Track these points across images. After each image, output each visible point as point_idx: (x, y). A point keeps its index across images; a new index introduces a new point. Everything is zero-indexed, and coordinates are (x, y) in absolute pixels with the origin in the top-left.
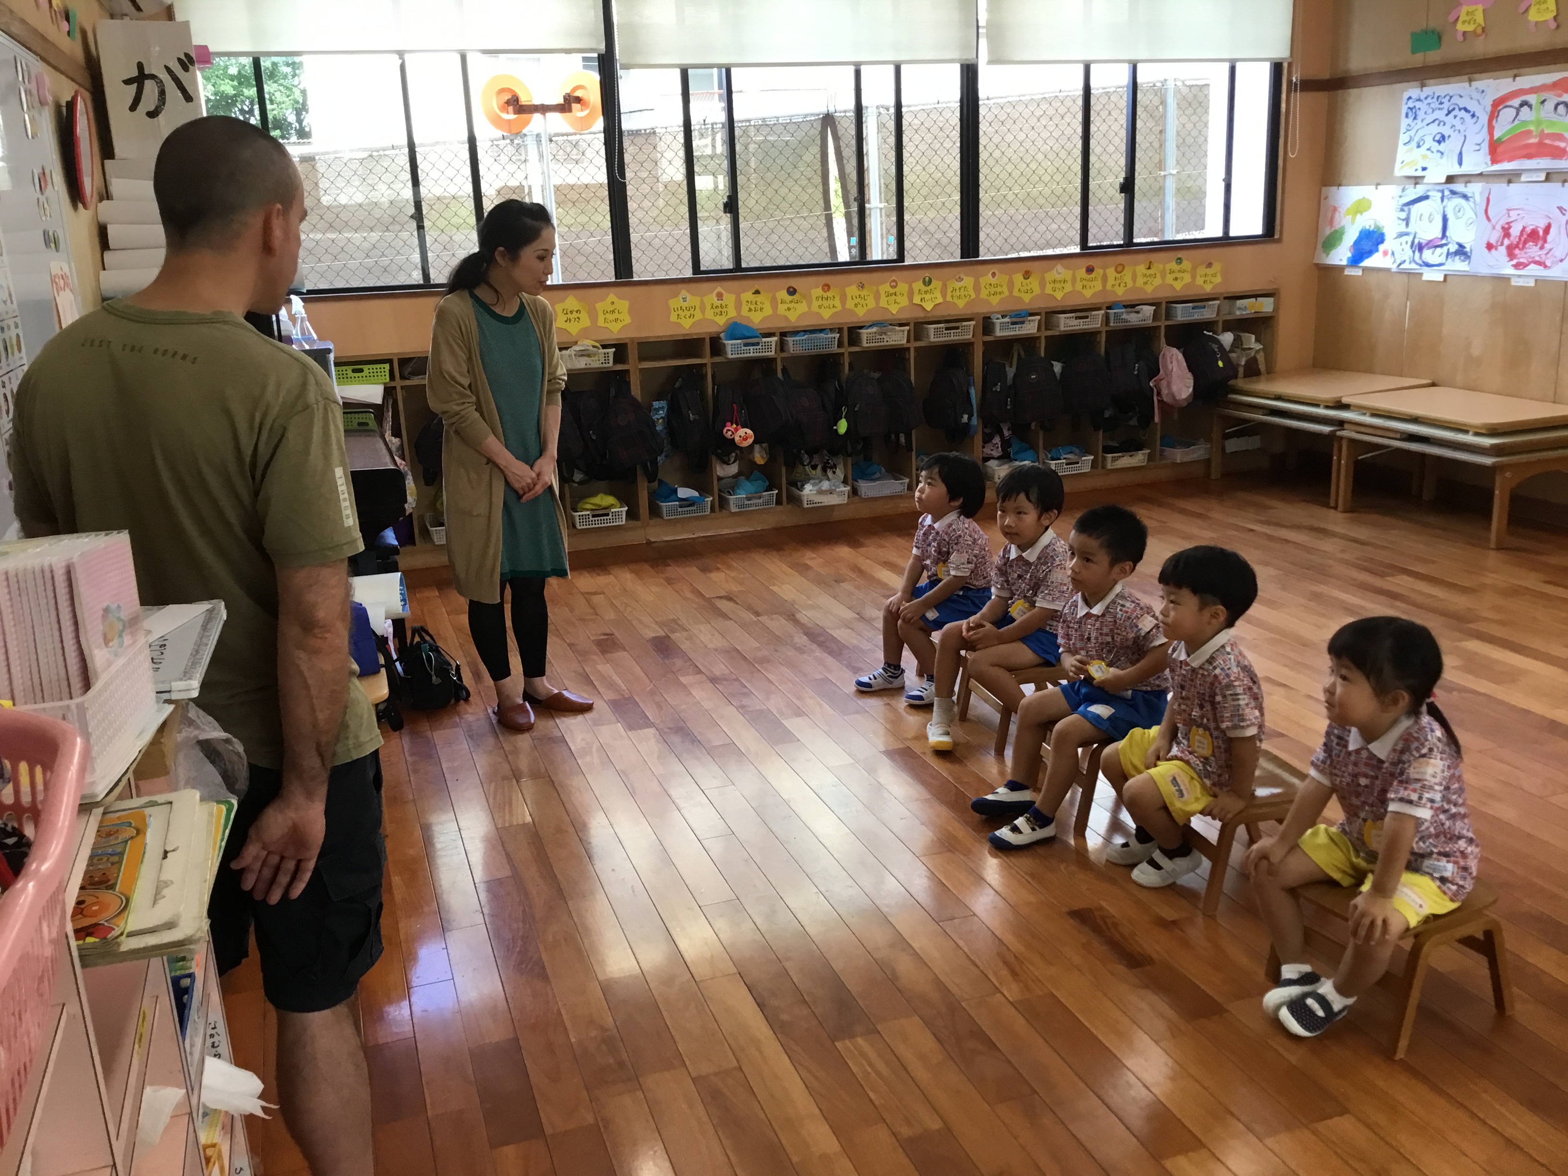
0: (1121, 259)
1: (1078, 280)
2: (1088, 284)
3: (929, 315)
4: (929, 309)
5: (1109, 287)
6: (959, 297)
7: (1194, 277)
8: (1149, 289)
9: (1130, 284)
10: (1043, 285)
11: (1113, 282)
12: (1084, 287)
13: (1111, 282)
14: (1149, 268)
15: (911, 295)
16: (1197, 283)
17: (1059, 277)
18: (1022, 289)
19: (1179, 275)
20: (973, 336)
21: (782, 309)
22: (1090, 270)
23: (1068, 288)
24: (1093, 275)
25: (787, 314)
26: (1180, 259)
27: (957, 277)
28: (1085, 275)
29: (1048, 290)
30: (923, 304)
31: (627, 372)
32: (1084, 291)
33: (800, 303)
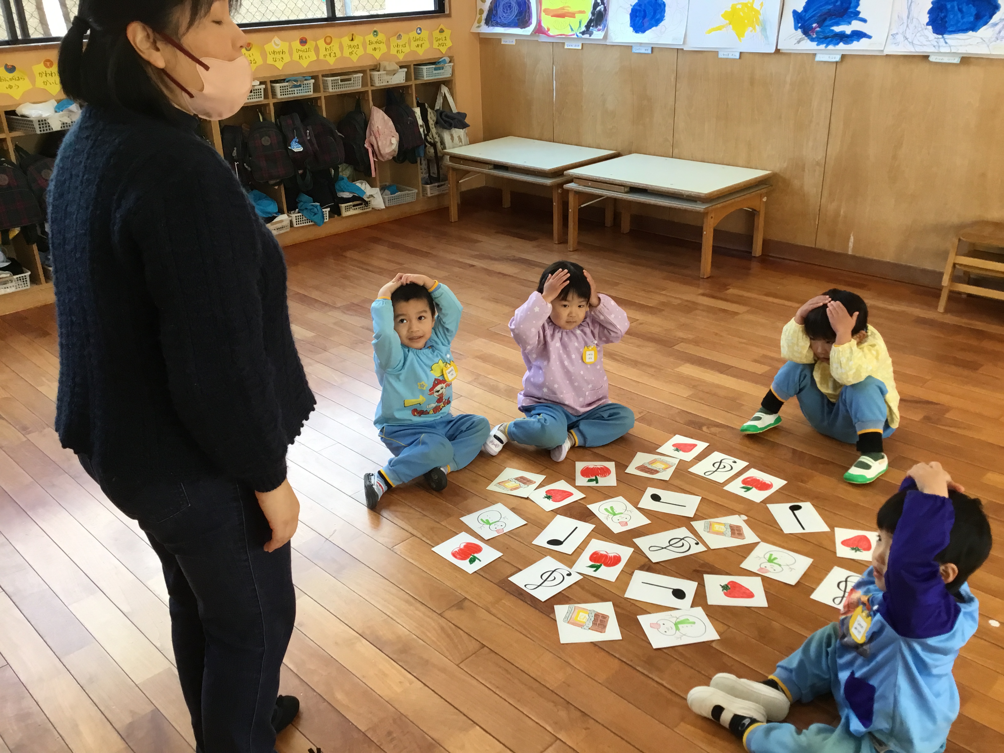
0: (329, 31)
1: (295, 51)
2: (304, 55)
5: (321, 57)
7: (388, 47)
8: (354, 58)
9: (339, 55)
10: (264, 55)
11: (325, 53)
12: (300, 57)
13: (322, 52)
14: (352, 40)
16: (392, 52)
17: (277, 49)
19: (377, 46)
22: (303, 42)
23: (287, 59)
24: (307, 46)
26: (375, 31)
28: (299, 46)
29: (270, 61)
32: (301, 61)
33: (21, 80)
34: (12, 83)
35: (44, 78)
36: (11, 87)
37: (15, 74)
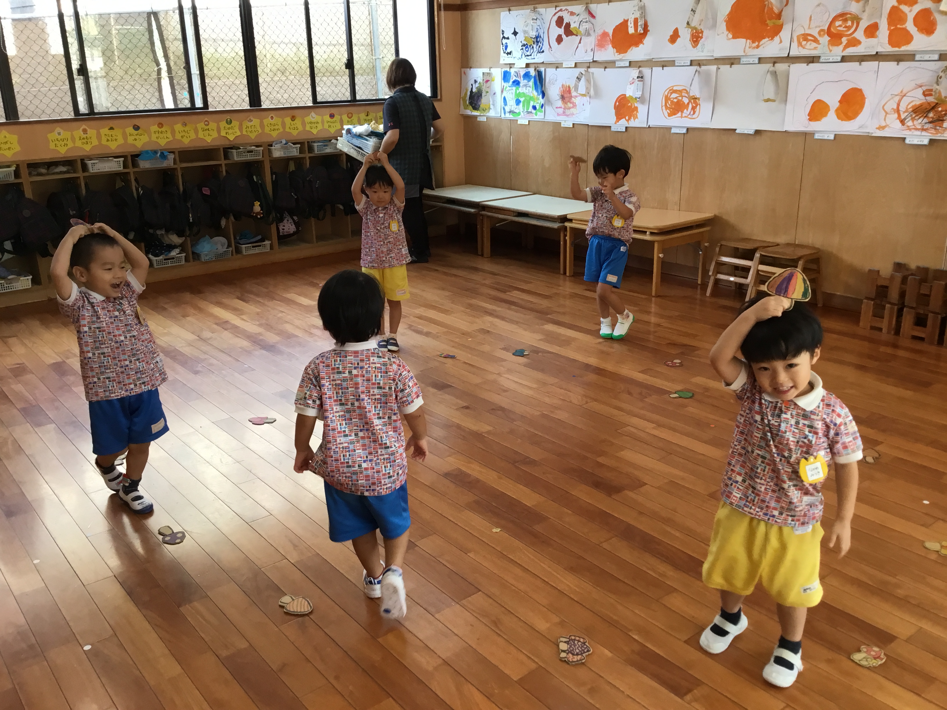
0: (351, 109)
1: (325, 122)
2: (332, 125)
3: (232, 143)
4: (232, 139)
6: (251, 132)
10: (304, 124)
12: (329, 126)
13: (345, 123)
14: (367, 115)
15: (219, 131)
17: (313, 120)
18: (291, 127)
20: (263, 157)
21: (130, 140)
22: (332, 116)
23: (320, 127)
24: (334, 119)
25: (134, 142)
27: (248, 119)
28: (329, 119)
29: (308, 128)
30: (227, 136)
31: (21, 184)
32: (330, 129)
33: (143, 136)
34: (137, 137)
35: (157, 135)
36: (136, 140)
37: (140, 131)
